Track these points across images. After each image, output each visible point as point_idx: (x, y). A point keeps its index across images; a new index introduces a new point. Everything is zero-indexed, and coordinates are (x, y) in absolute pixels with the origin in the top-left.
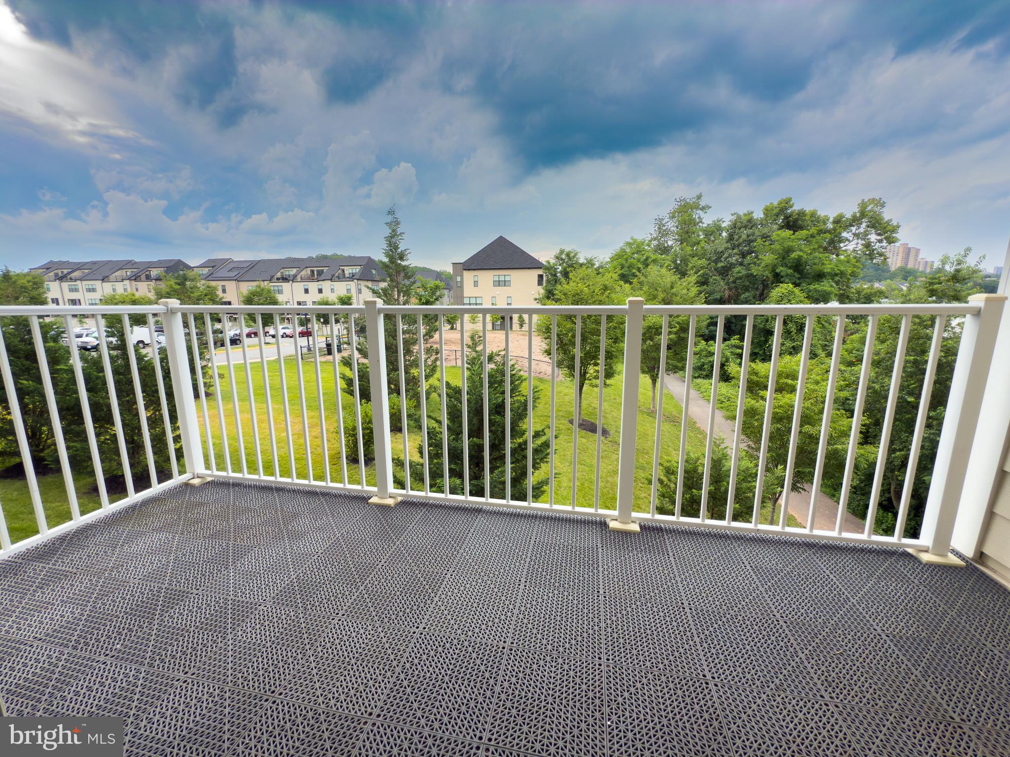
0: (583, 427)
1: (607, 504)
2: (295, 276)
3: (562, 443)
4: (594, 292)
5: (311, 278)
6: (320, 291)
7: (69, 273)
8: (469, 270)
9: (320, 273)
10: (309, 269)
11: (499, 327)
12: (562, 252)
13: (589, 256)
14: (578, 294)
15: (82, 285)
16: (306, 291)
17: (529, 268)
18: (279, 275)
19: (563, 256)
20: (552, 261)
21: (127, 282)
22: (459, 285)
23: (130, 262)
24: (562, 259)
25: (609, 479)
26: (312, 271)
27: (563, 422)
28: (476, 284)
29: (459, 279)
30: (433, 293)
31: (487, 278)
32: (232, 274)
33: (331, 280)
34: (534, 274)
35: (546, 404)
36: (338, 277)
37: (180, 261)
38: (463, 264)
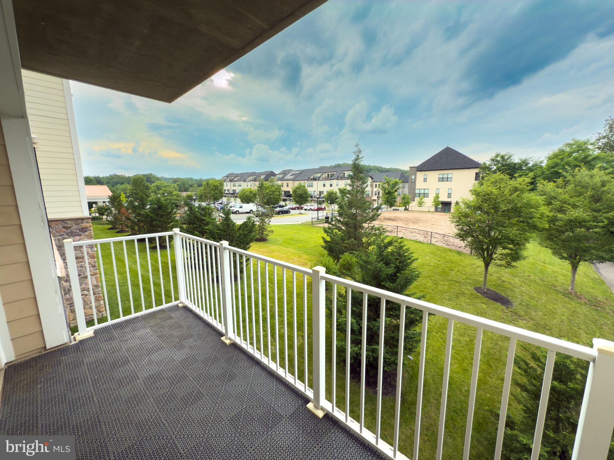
0: (486, 295)
1: (491, 363)
2: (320, 177)
3: (463, 304)
4: (503, 193)
5: (328, 178)
6: (331, 185)
7: (234, 178)
8: (421, 171)
9: (332, 176)
10: (327, 173)
11: (440, 210)
12: (497, 156)
13: (524, 157)
14: (488, 195)
15: (237, 183)
16: (324, 185)
17: (469, 168)
18: (312, 177)
19: (499, 159)
20: (488, 163)
21: (252, 182)
22: (413, 181)
23: (254, 172)
24: (497, 161)
25: (499, 343)
26: (328, 175)
27: (469, 288)
28: (425, 180)
29: (413, 177)
30: (394, 187)
31: (433, 176)
32: (292, 177)
33: (337, 179)
34: (472, 173)
35: (458, 272)
36: (341, 178)
37: (272, 171)
38: (417, 167)
